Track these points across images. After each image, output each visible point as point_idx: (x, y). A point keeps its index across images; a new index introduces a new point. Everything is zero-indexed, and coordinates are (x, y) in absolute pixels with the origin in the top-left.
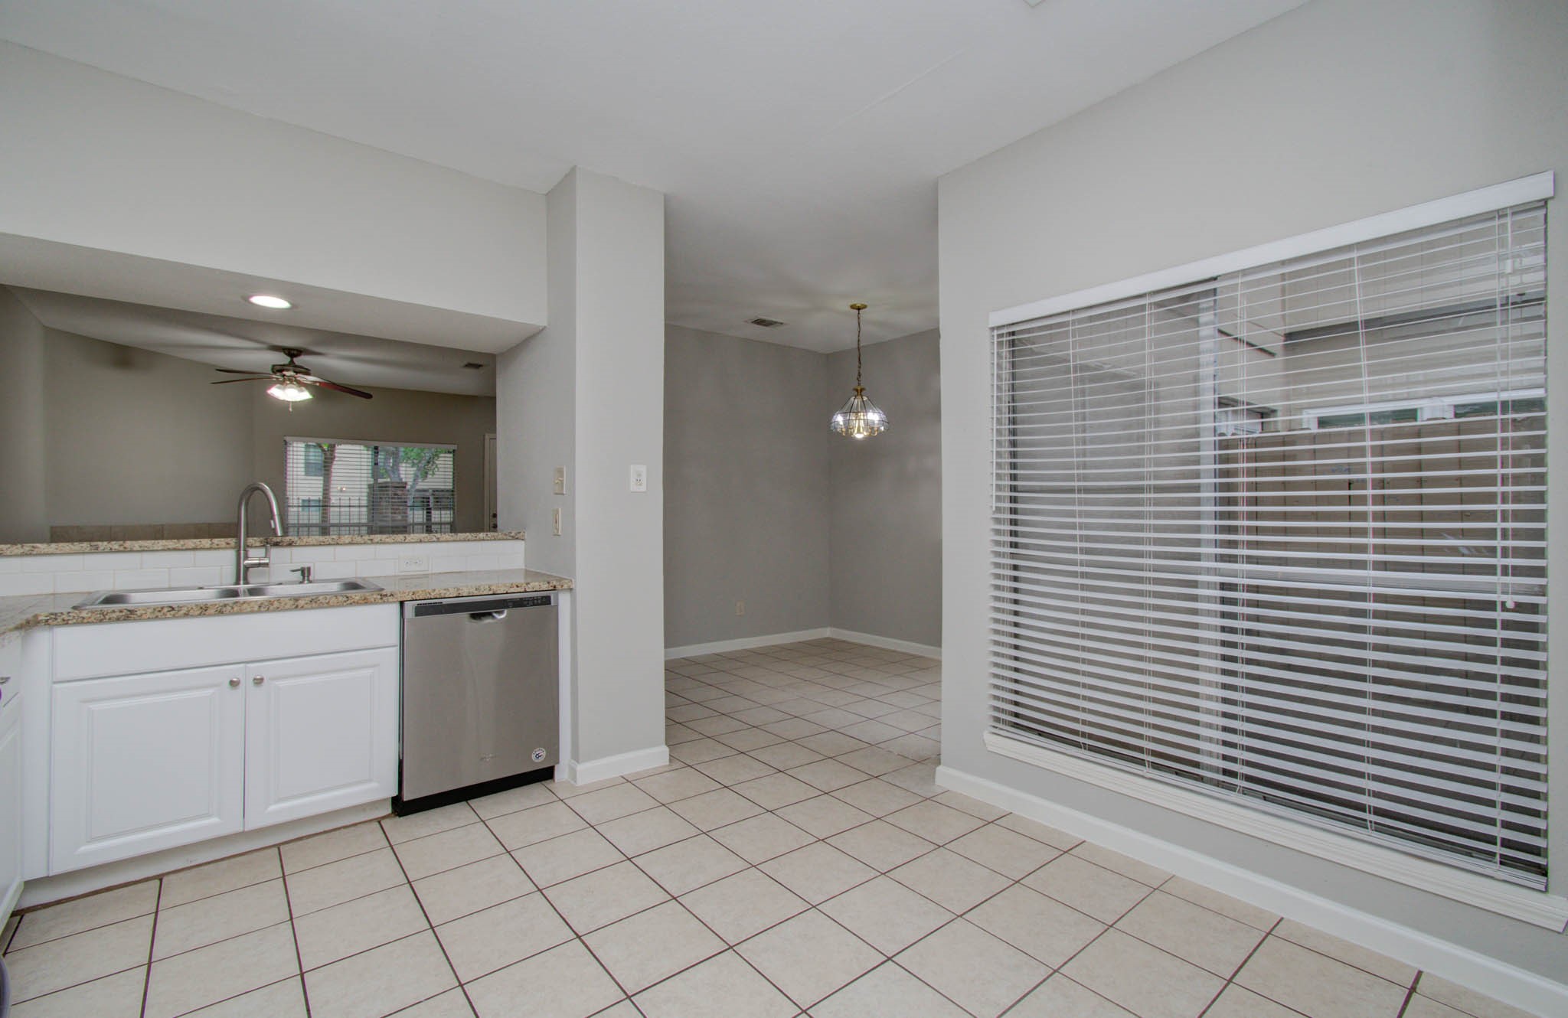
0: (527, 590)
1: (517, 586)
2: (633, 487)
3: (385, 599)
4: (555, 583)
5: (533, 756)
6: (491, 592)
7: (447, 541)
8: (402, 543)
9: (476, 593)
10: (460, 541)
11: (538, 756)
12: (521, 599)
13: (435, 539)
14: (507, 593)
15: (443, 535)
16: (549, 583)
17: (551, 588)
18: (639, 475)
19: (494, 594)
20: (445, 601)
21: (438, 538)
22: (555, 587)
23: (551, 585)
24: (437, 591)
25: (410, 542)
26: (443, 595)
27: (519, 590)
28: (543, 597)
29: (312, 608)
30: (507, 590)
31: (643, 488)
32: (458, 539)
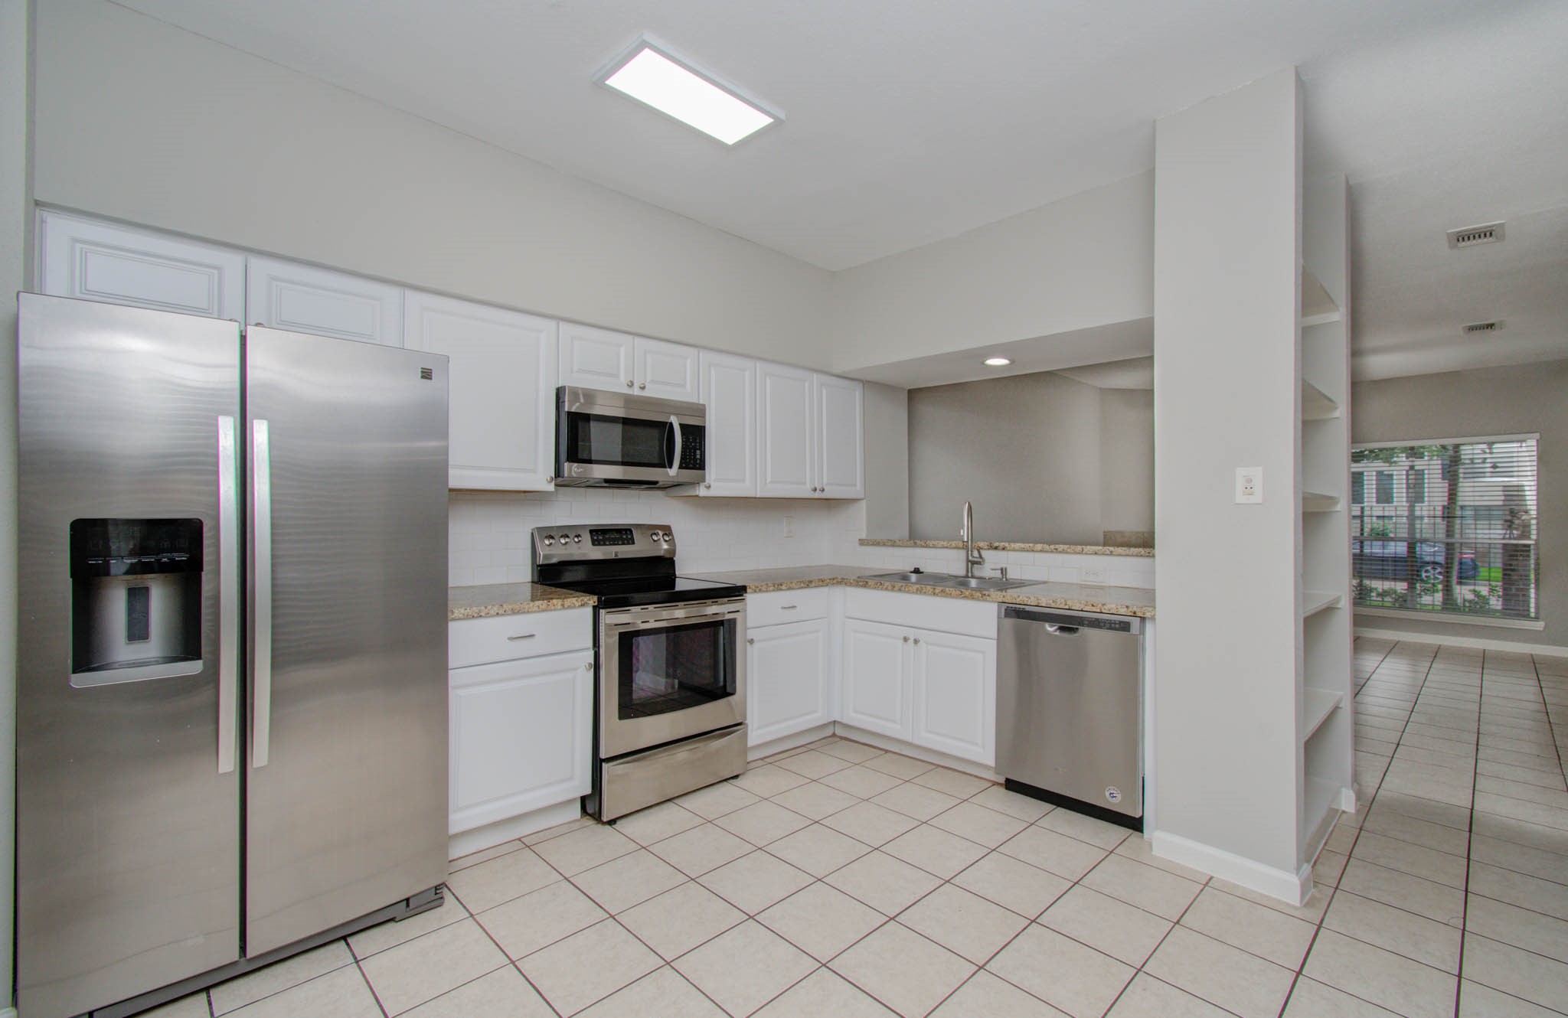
0: (1103, 611)
1: (1093, 605)
2: (1240, 498)
3: (985, 597)
4: (1135, 609)
5: (1107, 794)
6: (1067, 607)
7: (1120, 555)
8: (1079, 553)
9: (1053, 605)
10: (1132, 556)
11: (1112, 795)
12: (1097, 619)
13: (1108, 552)
14: (1082, 611)
15: (1116, 549)
16: (1127, 607)
17: (1130, 614)
18: (1249, 481)
19: (1069, 609)
20: (1027, 608)
21: (1111, 552)
22: (1135, 613)
23: (1130, 609)
24: (1021, 598)
25: (1086, 554)
26: (1025, 603)
27: (1094, 609)
28: (1121, 622)
29: (942, 596)
30: (1082, 607)
31: (1257, 498)
32: (1130, 554)
